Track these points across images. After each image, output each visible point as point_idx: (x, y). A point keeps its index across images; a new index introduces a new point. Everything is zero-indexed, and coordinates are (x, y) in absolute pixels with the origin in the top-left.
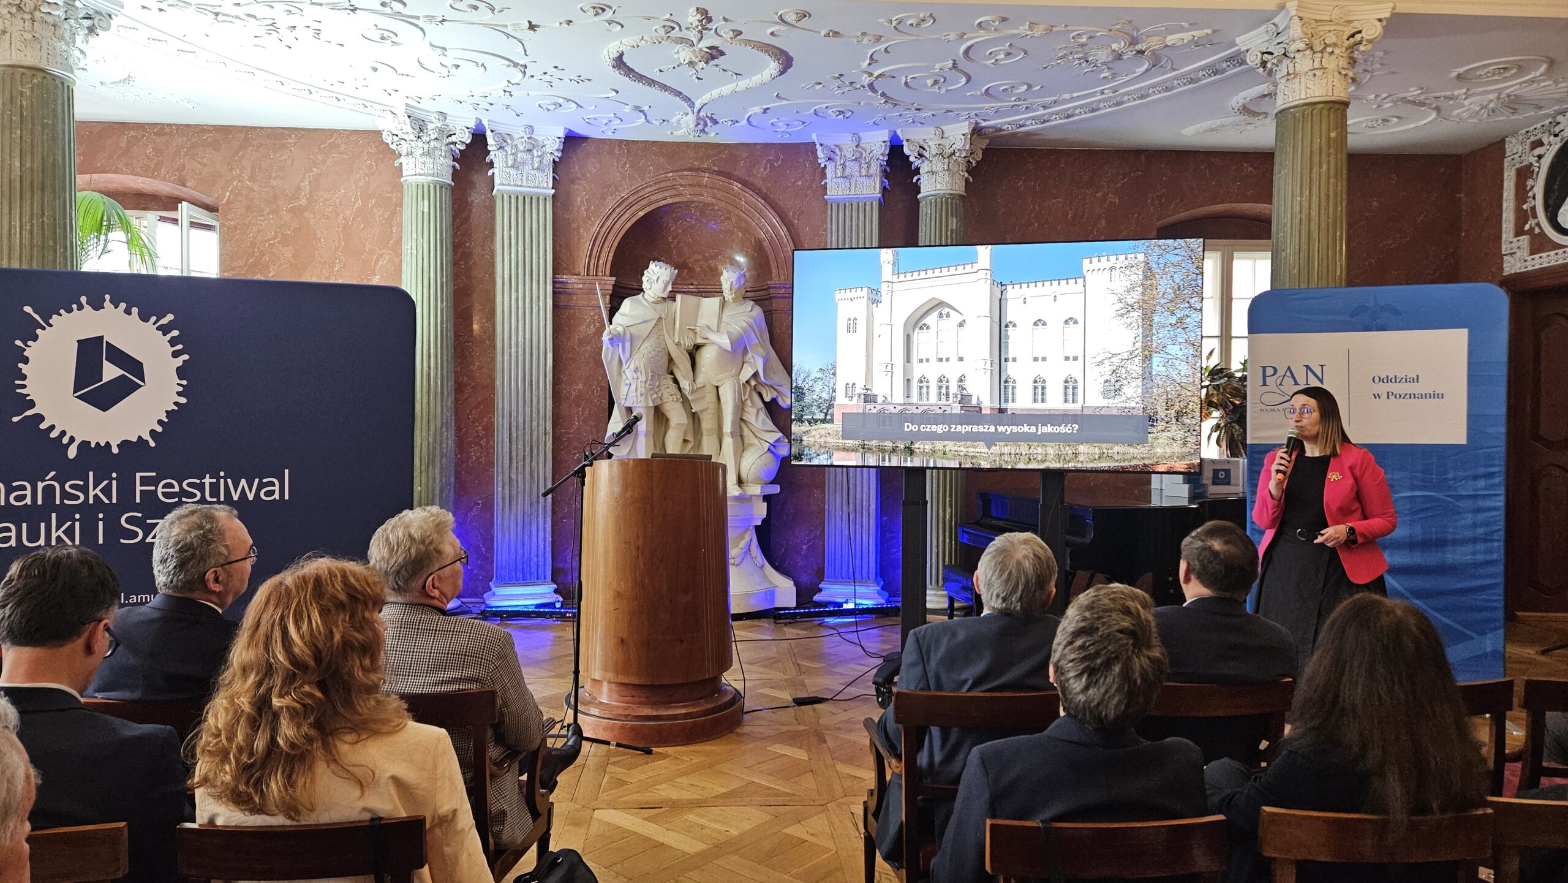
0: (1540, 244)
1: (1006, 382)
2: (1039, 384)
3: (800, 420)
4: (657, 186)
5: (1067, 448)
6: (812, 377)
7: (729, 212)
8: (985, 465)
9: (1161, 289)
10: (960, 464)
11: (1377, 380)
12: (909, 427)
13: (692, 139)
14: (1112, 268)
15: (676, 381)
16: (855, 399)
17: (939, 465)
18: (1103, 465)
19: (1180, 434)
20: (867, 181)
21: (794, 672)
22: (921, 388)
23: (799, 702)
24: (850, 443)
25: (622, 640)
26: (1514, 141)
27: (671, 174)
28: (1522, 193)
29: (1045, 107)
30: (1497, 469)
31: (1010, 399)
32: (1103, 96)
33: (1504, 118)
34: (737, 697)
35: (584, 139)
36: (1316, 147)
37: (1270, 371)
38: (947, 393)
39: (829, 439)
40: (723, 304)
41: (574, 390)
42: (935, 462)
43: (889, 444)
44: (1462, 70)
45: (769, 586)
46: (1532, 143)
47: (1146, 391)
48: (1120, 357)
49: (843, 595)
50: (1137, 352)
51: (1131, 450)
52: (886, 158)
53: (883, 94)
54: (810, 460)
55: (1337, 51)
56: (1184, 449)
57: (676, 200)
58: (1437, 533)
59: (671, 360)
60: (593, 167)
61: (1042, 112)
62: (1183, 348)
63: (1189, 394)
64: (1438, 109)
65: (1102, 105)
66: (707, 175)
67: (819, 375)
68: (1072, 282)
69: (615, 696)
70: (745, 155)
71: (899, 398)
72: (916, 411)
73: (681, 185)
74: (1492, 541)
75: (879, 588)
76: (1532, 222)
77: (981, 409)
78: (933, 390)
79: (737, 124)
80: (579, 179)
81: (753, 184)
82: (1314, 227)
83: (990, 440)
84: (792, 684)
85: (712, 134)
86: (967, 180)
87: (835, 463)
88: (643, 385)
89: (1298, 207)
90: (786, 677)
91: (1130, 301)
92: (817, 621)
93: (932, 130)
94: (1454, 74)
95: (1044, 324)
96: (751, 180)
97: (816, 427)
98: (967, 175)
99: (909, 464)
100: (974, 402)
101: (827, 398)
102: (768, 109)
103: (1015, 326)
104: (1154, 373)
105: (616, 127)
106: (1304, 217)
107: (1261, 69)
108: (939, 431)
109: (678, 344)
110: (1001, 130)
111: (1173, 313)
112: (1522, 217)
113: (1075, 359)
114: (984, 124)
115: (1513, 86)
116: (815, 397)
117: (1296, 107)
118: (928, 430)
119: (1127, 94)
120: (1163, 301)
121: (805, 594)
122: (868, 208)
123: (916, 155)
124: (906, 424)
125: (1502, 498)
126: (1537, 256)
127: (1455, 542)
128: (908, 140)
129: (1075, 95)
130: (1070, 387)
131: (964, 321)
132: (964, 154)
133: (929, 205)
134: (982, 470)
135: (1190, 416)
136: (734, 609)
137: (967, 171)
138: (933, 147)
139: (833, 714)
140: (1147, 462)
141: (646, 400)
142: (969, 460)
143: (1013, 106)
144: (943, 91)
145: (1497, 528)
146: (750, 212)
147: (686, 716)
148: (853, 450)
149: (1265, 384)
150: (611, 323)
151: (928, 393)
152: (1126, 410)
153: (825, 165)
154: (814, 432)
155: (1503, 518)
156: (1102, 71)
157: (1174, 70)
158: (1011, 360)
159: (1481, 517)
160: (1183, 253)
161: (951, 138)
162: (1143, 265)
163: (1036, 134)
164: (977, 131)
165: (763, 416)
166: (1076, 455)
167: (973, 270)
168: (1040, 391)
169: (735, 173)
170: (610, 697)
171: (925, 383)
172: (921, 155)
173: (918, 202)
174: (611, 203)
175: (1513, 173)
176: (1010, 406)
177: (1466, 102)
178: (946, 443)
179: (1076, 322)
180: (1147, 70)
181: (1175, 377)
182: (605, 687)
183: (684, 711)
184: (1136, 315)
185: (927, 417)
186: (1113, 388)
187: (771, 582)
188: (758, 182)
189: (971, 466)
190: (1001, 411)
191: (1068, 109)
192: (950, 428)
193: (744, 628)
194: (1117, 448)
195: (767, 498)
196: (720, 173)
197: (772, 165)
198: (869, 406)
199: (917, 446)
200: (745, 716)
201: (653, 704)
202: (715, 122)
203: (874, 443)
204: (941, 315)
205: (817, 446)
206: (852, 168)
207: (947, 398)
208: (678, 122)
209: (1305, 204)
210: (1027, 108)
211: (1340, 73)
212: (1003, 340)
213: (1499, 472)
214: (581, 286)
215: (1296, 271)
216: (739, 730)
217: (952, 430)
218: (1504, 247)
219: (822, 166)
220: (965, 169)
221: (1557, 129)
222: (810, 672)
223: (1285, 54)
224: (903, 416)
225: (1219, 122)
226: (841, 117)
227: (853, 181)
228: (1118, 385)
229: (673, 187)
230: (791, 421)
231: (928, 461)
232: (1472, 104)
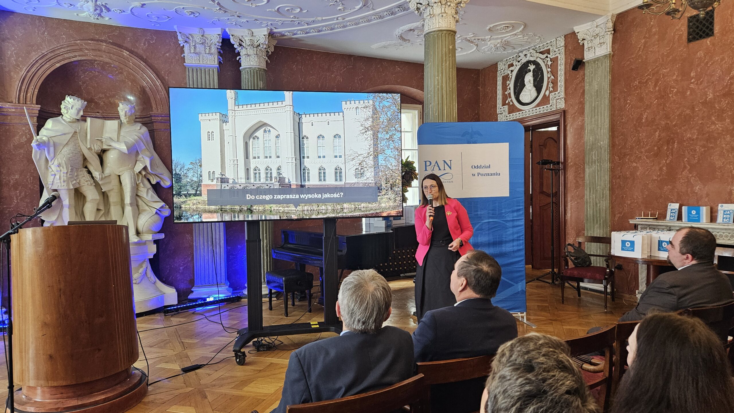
0: (512, 109)
1: (304, 170)
2: (322, 171)
3: (179, 194)
4: (69, 48)
5: (338, 206)
6: (186, 168)
7: (122, 69)
8: (294, 217)
9: (381, 120)
10: (280, 217)
11: (473, 167)
12: (249, 197)
13: (93, 20)
14: (357, 108)
15: (89, 172)
16: (215, 181)
17: (268, 218)
18: (356, 214)
19: (393, 196)
20: (210, 57)
21: (181, 349)
22: (255, 174)
23: (186, 370)
24: (213, 207)
25: (51, 357)
26: (501, 64)
27: (79, 42)
28: (505, 87)
29: (308, 24)
30: (521, 207)
31: (307, 179)
32: (338, 21)
33: (501, 52)
34: (144, 376)
35: (12, 12)
36: (444, 52)
37: (428, 163)
38: (271, 177)
39: (199, 206)
40: (121, 125)
41: (12, 180)
42: (265, 217)
43: (237, 208)
44: (492, 25)
45: (160, 294)
46: (509, 65)
47: (376, 174)
48: (362, 156)
49: (206, 293)
50: (371, 153)
51: (370, 205)
52: (220, 44)
53: (219, 4)
54: (187, 219)
55: (452, 5)
56: (395, 204)
57: (83, 58)
58: (499, 238)
59: (85, 159)
60: (19, 32)
61: (306, 27)
62: (393, 151)
63: (396, 175)
64: (477, 45)
65: (336, 26)
66: (105, 44)
67: (191, 166)
68: (337, 114)
69: (48, 396)
70: (130, 34)
71: (242, 180)
72: (253, 187)
74: (520, 240)
75: (228, 287)
76: (509, 100)
77: (290, 185)
78: (263, 175)
79: (123, 13)
80: (9, 39)
81: (137, 53)
82: (444, 92)
83: (296, 203)
84: (180, 357)
85: (107, 19)
86: (267, 61)
87: (204, 220)
88: (65, 175)
89: (437, 82)
90: (175, 353)
91: (367, 126)
92: (191, 311)
93: (246, 31)
94: (488, 28)
95: (323, 137)
96: (136, 50)
97: (190, 198)
98: (267, 59)
99: (250, 219)
100: (287, 181)
101: (197, 180)
102: (144, 4)
103: (307, 138)
104: (380, 164)
105: (36, 6)
106: (439, 87)
107: (417, 12)
108: (267, 199)
109: (90, 149)
110: (284, 35)
111: (387, 133)
112: (505, 97)
113: (340, 157)
114: (275, 30)
115: (508, 36)
116: (189, 180)
117: (434, 31)
118: (261, 198)
119: (349, 21)
120: (382, 126)
121: (182, 296)
122: (211, 73)
123: (238, 44)
124: (247, 195)
125: (523, 220)
126: (511, 115)
127: (506, 242)
128: (233, 35)
129: (324, 18)
130: (338, 173)
131: (279, 135)
132: (265, 47)
133: (247, 73)
134: (292, 220)
135: (397, 187)
136: (138, 310)
137: (267, 56)
138: (247, 41)
139: (209, 375)
140: (378, 211)
141: (68, 185)
142: (285, 215)
143: (292, 21)
144: (254, 6)
145: (521, 234)
146: (136, 69)
147: (105, 400)
148: (215, 212)
149: (426, 170)
150: (38, 135)
151: (260, 177)
152: (367, 184)
153: (183, 45)
154: (189, 202)
155: (524, 230)
156: (339, 6)
157: (374, 9)
158: (306, 157)
159: (515, 230)
160: (391, 101)
161: (257, 36)
162: (372, 107)
163: (303, 41)
164: (271, 35)
165: (151, 192)
166: (342, 209)
167: (282, 106)
168: (322, 175)
169: (124, 45)
170: (43, 396)
171: (257, 171)
172: (240, 45)
173: (240, 72)
174: (34, 56)
175: (501, 78)
176: (307, 183)
177: (489, 43)
178: (272, 205)
179: (340, 137)
180: (361, 8)
181: (390, 166)
182: (39, 391)
183: (103, 397)
184: (370, 133)
185: (259, 191)
186: (359, 173)
187: (161, 291)
188: (140, 52)
189: (286, 218)
190: (302, 186)
191: (320, 27)
192: (273, 197)
193: (144, 322)
194: (363, 205)
195: (156, 242)
196: (113, 44)
197: (149, 42)
198: (224, 185)
199: (254, 208)
200: (149, 387)
201: (78, 396)
202: (108, 10)
203: (228, 207)
204: (265, 131)
205: (191, 210)
206: (200, 48)
207: (271, 180)
208: (82, 6)
209: (440, 81)
210: (299, 23)
211: (453, 16)
212: (301, 146)
213: (522, 209)
214: (14, 110)
215: (437, 114)
216: (146, 400)
217: (275, 198)
218: (498, 111)
219: (182, 45)
220: (265, 55)
221: (519, 59)
222: (191, 346)
223: (428, 4)
224: (245, 191)
225: (388, 42)
226: (192, 16)
227: (201, 56)
228: (362, 170)
229: (81, 50)
230: (173, 195)
231: (261, 217)
232: (491, 44)
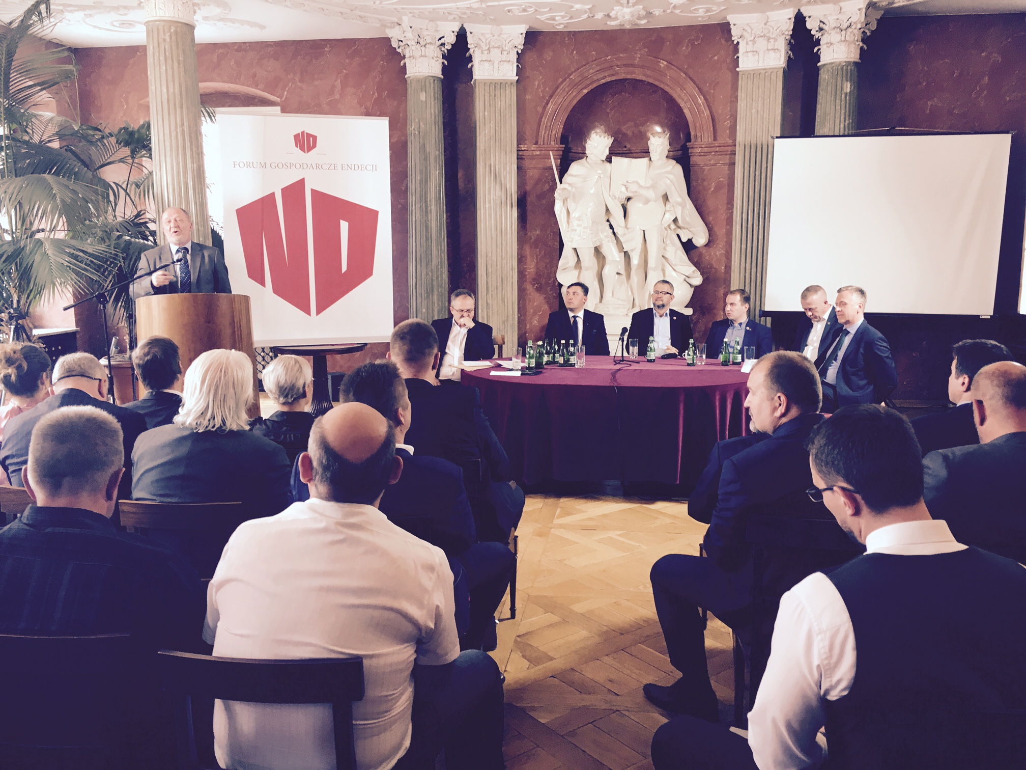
4: (598, 68)
15: (612, 228)
20: (773, 54)
27: (609, 58)
40: (650, 164)
52: (791, 33)
57: (613, 78)
59: (608, 211)
60: (548, 56)
70: (670, 37)
73: (617, 66)
80: (537, 66)
81: (676, 64)
86: (861, 48)
88: (586, 230)
93: (830, 7)
96: (676, 57)
98: (861, 44)
105: (566, 22)
109: (614, 198)
122: (773, 76)
123: (818, 29)
128: (810, 16)
132: (859, 26)
133: (827, 72)
137: (862, 41)
138: (832, 22)
141: (588, 242)
150: (561, 182)
153: (738, 42)
161: (847, 13)
164: (871, 6)
165: (680, 253)
172: (821, 29)
173: (817, 70)
188: (681, 59)
196: (649, 53)
197: (693, 44)
206: (761, 43)
214: (538, 153)
219: (735, 42)
220: (860, 39)
227: (762, 55)
229: (611, 67)
